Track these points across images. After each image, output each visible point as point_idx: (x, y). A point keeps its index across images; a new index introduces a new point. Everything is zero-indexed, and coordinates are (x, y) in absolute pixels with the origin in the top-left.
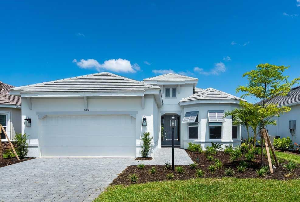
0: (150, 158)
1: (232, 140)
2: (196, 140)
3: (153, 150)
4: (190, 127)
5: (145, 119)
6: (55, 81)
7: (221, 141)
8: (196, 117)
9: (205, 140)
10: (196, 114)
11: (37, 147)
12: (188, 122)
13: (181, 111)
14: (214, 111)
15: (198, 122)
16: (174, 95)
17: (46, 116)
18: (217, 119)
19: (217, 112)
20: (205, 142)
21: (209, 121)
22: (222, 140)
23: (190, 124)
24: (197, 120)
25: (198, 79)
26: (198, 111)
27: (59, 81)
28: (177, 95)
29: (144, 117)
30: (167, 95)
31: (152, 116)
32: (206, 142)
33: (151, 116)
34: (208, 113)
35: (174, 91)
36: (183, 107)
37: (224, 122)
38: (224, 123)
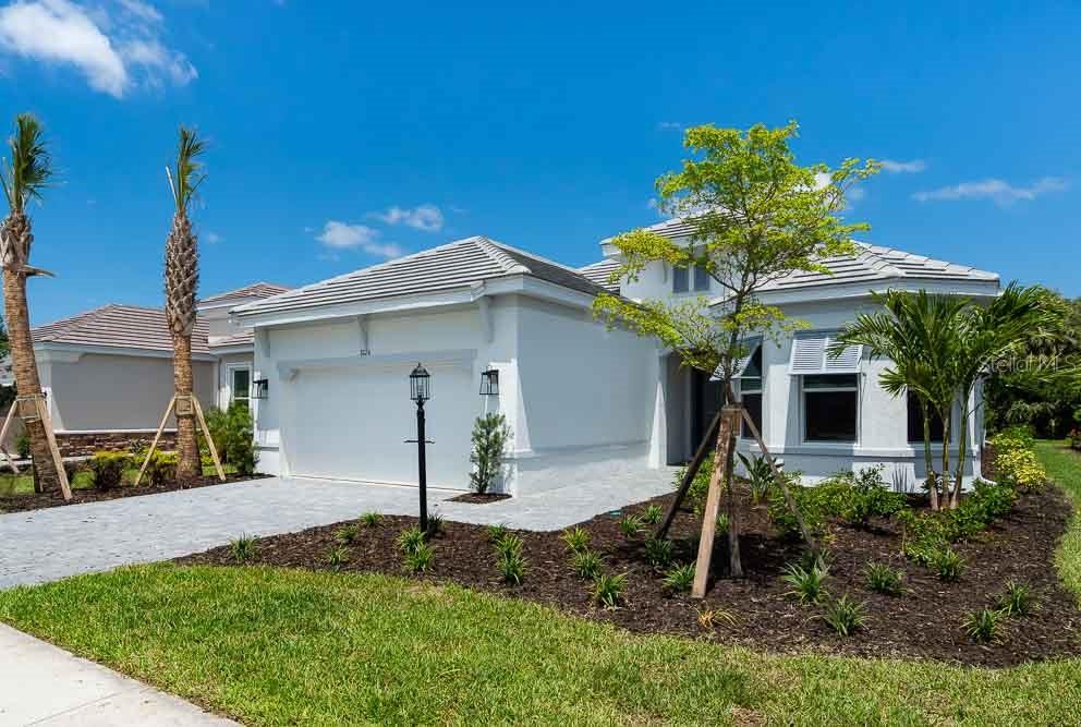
0: (499, 496)
1: (907, 449)
3: (515, 470)
5: (493, 375)
6: (332, 281)
7: (852, 451)
8: (749, 357)
9: (783, 446)
11: (275, 449)
14: (820, 334)
15: (760, 374)
16: (702, 282)
17: (296, 374)
19: (831, 336)
20: (782, 452)
21: (791, 372)
22: (857, 448)
23: (745, 383)
24: (754, 369)
26: (761, 337)
27: (340, 278)
29: (494, 366)
30: (679, 285)
31: (514, 362)
32: (787, 453)
33: (510, 362)
34: (795, 341)
38: (862, 378)
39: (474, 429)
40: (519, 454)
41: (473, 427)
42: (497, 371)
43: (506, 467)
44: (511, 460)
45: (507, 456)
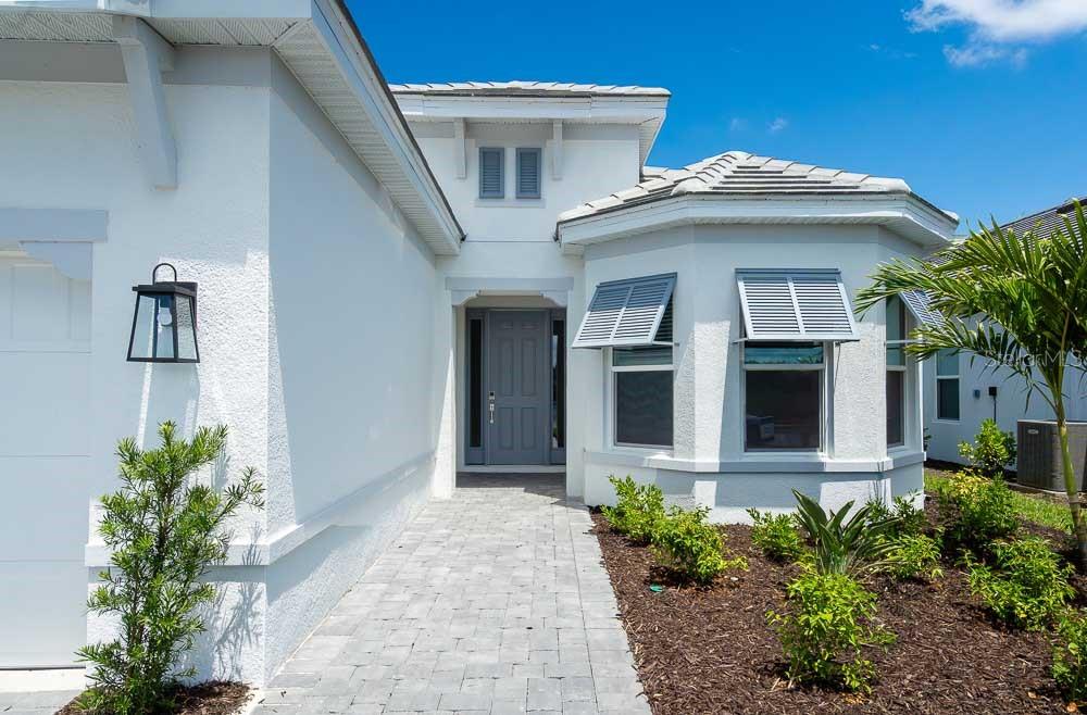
1: (885, 460)
2: (659, 456)
3: (261, 605)
4: (619, 374)
7: (822, 464)
8: (661, 309)
9: (717, 460)
10: (659, 290)
12: (612, 341)
13: (572, 279)
14: (779, 276)
15: (671, 340)
16: (530, 186)
18: (800, 322)
19: (795, 280)
20: (716, 469)
21: (752, 336)
22: (827, 458)
23: (622, 354)
24: (665, 330)
25: (668, 92)
26: (674, 276)
28: (548, 187)
30: (491, 187)
32: (725, 472)
33: (243, 261)
34: (741, 285)
35: (530, 164)
36: (583, 253)
37: (839, 343)
38: (836, 349)
39: (114, 486)
40: (275, 546)
41: (111, 479)
42: (192, 286)
43: (231, 593)
44: (249, 571)
45: (234, 559)
